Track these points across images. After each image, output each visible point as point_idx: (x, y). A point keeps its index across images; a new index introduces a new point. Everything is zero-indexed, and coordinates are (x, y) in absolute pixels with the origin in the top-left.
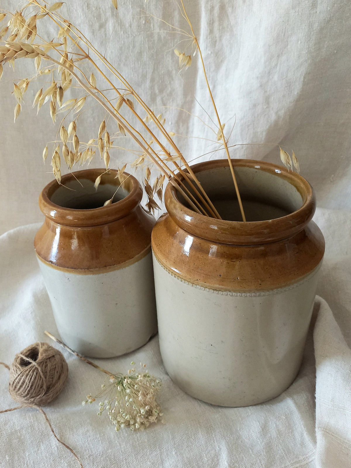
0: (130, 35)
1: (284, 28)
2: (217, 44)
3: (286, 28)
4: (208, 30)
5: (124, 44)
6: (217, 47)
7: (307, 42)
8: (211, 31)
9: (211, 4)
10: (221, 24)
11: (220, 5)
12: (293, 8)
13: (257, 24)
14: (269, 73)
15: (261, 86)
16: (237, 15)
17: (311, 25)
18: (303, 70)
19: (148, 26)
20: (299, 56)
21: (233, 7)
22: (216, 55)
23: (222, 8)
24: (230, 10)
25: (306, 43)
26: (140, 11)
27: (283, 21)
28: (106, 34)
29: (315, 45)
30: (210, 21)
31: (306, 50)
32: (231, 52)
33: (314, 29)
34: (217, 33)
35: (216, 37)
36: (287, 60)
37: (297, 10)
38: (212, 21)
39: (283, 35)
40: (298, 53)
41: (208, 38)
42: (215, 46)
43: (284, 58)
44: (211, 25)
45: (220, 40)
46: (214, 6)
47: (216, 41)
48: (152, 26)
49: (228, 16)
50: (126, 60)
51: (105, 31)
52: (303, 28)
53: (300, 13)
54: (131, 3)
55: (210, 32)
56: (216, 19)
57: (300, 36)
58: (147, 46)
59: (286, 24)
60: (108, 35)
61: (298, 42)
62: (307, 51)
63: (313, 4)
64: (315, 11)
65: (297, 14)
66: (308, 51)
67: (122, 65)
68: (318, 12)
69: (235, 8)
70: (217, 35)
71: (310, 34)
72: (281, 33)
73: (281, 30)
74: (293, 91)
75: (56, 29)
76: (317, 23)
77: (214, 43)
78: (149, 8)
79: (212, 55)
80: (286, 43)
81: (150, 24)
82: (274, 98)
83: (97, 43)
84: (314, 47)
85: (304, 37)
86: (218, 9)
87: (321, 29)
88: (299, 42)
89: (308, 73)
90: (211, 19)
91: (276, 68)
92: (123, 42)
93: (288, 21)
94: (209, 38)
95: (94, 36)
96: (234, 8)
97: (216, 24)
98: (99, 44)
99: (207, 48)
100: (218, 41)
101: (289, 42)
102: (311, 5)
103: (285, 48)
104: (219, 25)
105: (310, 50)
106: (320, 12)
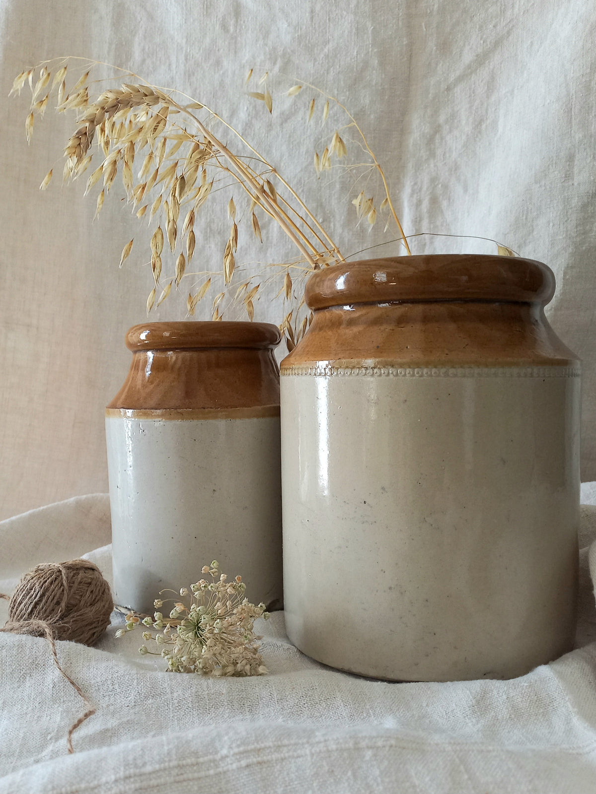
1: (526, 208)
2: (428, 248)
3: (528, 208)
4: (412, 230)
5: (292, 248)
7: (564, 224)
9: (417, 196)
10: (432, 221)
11: (431, 198)
12: (536, 182)
13: (485, 212)
16: (456, 209)
17: (566, 201)
18: (562, 261)
19: (326, 226)
20: (552, 244)
21: (449, 199)
23: (434, 201)
24: (445, 203)
25: (561, 225)
26: (317, 206)
27: (523, 200)
29: (576, 227)
30: (416, 218)
31: (563, 234)
33: (573, 205)
36: (534, 251)
37: (543, 184)
38: (418, 219)
39: (524, 217)
40: (551, 239)
42: (425, 251)
44: (417, 224)
45: (432, 242)
46: (421, 199)
47: (425, 245)
48: (332, 225)
49: (442, 212)
51: (267, 233)
52: (555, 205)
53: (548, 187)
54: (305, 197)
56: (426, 216)
57: (551, 215)
59: (528, 203)
60: (270, 238)
61: (549, 225)
62: (564, 236)
63: (566, 175)
64: (570, 183)
65: (543, 188)
66: (566, 236)
68: (576, 184)
69: (453, 201)
71: (567, 212)
72: (521, 216)
73: (521, 211)
75: (203, 232)
76: (577, 198)
77: (423, 247)
78: (329, 202)
80: (531, 228)
81: (330, 222)
83: (254, 249)
84: (575, 230)
85: (558, 218)
86: (428, 202)
87: (584, 207)
88: (551, 224)
90: (418, 216)
92: (290, 247)
93: (531, 199)
94: (415, 241)
95: (252, 240)
96: (451, 200)
97: (425, 222)
98: (258, 250)
100: (428, 243)
101: (534, 227)
102: (564, 175)
103: (529, 235)
104: (430, 223)
105: (570, 234)
106: (579, 184)
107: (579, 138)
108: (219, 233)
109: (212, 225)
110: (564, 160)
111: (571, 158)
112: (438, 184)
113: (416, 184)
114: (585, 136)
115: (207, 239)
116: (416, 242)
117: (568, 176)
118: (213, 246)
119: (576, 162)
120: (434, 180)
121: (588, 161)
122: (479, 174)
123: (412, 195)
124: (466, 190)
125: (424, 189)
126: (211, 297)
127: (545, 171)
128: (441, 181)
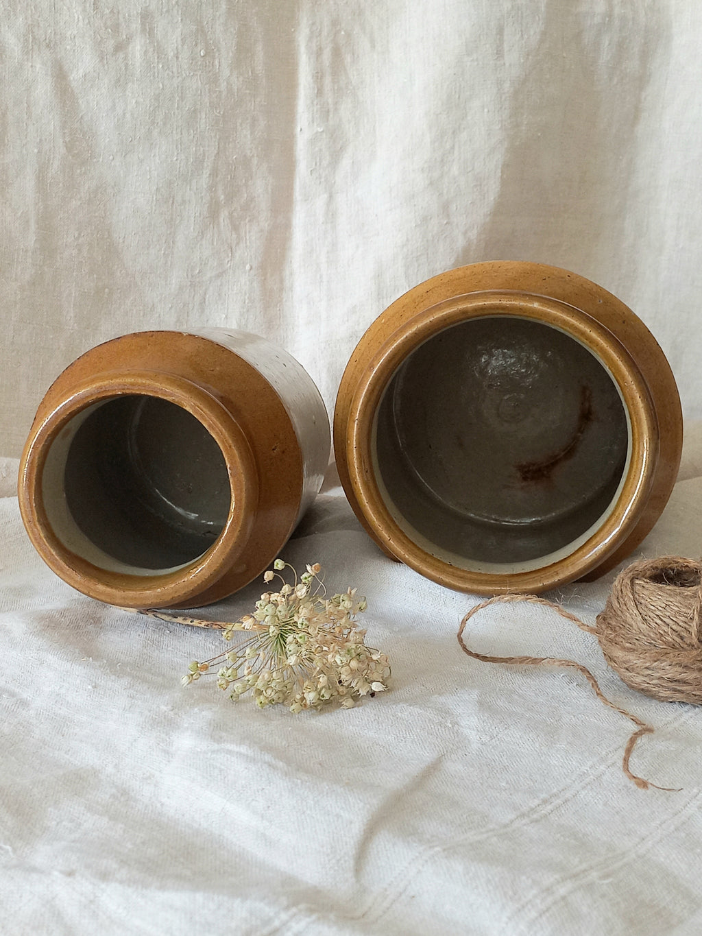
0: (176, 74)
1: (458, 85)
2: (331, 116)
3: (460, 85)
4: (314, 88)
5: (163, 89)
6: (331, 123)
7: (498, 111)
8: (320, 92)
9: (317, 42)
11: (333, 47)
12: (468, 55)
13: (405, 80)
14: (442, 161)
15: (431, 184)
16: (362, 69)
17: (499, 83)
18: (499, 157)
19: (209, 62)
20: (489, 134)
21: (353, 54)
22: (332, 136)
23: (337, 52)
24: (348, 58)
25: (496, 112)
26: (197, 30)
27: (455, 74)
28: (127, 64)
29: (510, 117)
30: (317, 73)
32: (358, 132)
33: (506, 90)
34: (329, 98)
35: (328, 104)
36: (470, 140)
37: (475, 58)
38: (320, 74)
39: (457, 96)
40: (486, 128)
41: (315, 103)
42: (328, 120)
43: (464, 136)
44: (319, 80)
45: (336, 109)
46: (322, 46)
47: (328, 111)
48: (216, 62)
49: (345, 70)
50: (165, 124)
51: (125, 58)
52: (489, 86)
53: (481, 63)
54: (180, 13)
55: (317, 93)
56: (328, 71)
57: (485, 99)
58: (207, 100)
59: (460, 80)
60: (131, 67)
61: (483, 110)
62: (500, 126)
64: (502, 63)
65: (476, 63)
66: (502, 126)
67: (155, 132)
68: (507, 65)
69: (358, 57)
70: (330, 101)
71: (500, 98)
72: (453, 93)
73: (453, 87)
74: (486, 196)
75: (22, 39)
76: (509, 82)
77: (325, 113)
78: (212, 28)
79: (324, 135)
80: (464, 111)
81: (214, 57)
82: (457, 206)
83: (106, 81)
84: (509, 121)
85: (492, 103)
86: (330, 53)
87: (516, 93)
88: (486, 110)
89: (506, 166)
90: (319, 70)
91: (453, 153)
92: (161, 85)
93: (463, 73)
94: (317, 104)
95: (104, 66)
96: (356, 56)
97: (328, 80)
98: (113, 82)
99: (313, 122)
100: (332, 110)
101: (468, 110)
102: (495, 51)
103: (463, 119)
104: (334, 82)
105: (505, 125)
106: (510, 65)
107: (507, 8)
108: (48, 46)
109: (35, 30)
110: (494, 33)
111: (500, 31)
112: (340, 30)
113: (313, 24)
114: (512, 6)
115: (27, 53)
116: (319, 106)
117: (499, 53)
118: (38, 66)
119: (505, 38)
120: (335, 23)
121: (517, 39)
122: (387, 28)
123: (310, 39)
124: (373, 46)
125: (325, 33)
126: (36, 151)
127: (476, 41)
128: (343, 25)
